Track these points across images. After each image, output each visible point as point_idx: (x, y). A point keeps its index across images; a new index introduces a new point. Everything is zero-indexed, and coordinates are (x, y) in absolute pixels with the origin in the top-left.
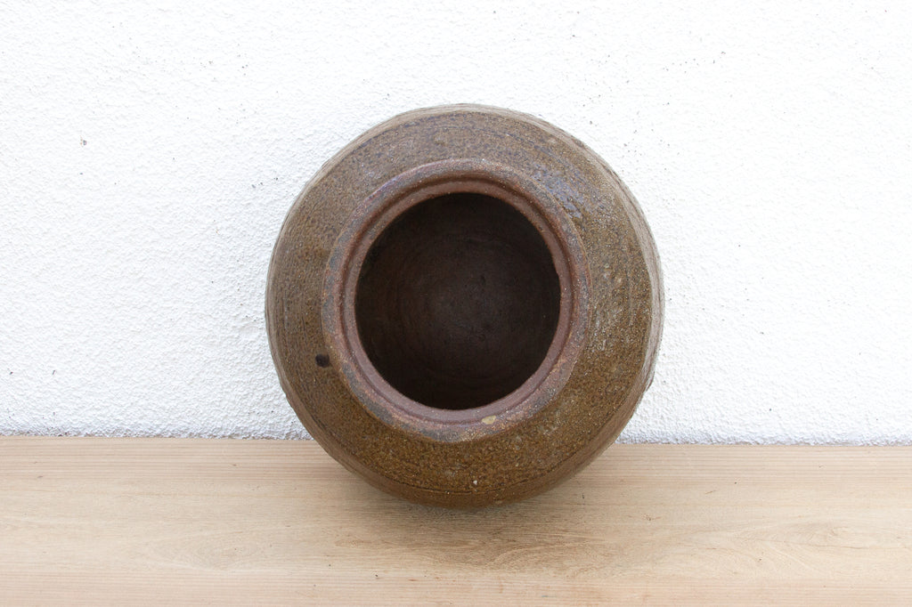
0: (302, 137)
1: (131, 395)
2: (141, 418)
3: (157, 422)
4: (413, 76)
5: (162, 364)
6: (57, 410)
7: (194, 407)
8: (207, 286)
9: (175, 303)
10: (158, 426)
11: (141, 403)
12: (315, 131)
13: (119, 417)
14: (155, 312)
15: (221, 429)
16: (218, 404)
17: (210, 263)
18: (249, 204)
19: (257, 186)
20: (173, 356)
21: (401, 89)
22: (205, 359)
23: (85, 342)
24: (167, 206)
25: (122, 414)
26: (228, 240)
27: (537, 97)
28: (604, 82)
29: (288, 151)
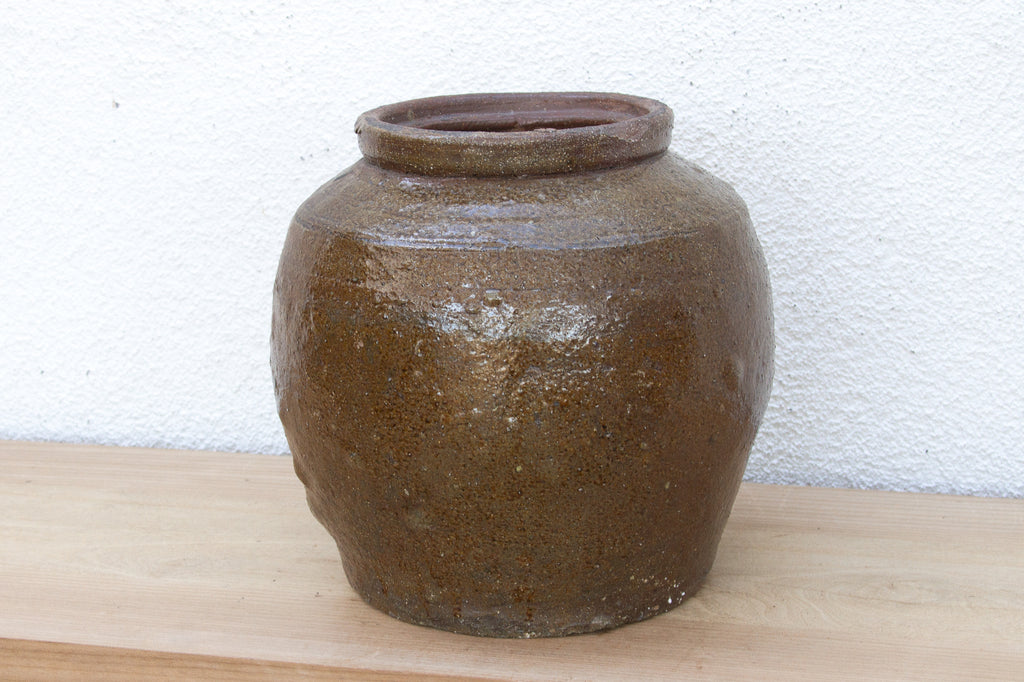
0: (355, 100)
1: (172, 402)
2: (184, 430)
3: (201, 436)
4: (481, 28)
5: (206, 367)
6: (91, 417)
7: (241, 419)
8: (253, 275)
9: (218, 294)
10: (202, 440)
11: (183, 412)
12: (371, 94)
13: (160, 429)
14: (196, 305)
15: (271, 447)
16: (267, 416)
17: (255, 248)
18: (297, 179)
19: (306, 158)
20: (217, 358)
21: (466, 43)
22: (252, 362)
23: (122, 338)
24: (207, 180)
25: (162, 425)
26: (276, 221)
27: (626, 52)
28: (706, 34)
29: (340, 117)
